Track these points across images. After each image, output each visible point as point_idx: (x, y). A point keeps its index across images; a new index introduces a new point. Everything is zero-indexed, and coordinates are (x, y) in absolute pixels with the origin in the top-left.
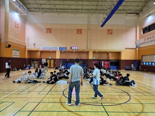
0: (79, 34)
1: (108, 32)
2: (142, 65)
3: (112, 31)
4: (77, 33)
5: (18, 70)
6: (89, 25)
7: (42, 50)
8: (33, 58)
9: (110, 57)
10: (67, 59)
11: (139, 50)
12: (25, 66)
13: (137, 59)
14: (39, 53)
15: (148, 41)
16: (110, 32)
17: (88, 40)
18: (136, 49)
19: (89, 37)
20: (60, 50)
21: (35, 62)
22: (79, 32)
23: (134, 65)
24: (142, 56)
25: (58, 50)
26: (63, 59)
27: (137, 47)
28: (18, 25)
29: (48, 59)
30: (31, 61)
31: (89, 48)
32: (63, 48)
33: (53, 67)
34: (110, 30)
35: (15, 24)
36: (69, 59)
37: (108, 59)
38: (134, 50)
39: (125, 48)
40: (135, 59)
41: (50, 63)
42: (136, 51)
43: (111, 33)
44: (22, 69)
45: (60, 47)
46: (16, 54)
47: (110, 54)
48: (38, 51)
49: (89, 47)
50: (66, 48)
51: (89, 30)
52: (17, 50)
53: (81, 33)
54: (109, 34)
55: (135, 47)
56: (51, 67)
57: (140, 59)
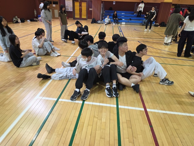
5: (23, 21)
10: (112, 2)
12: (35, 14)
21: (54, 5)
26: (104, 1)
29: (77, 1)
33: (85, 17)
36: (116, 2)
41: (81, 10)
44: (32, 20)
56: (83, 17)
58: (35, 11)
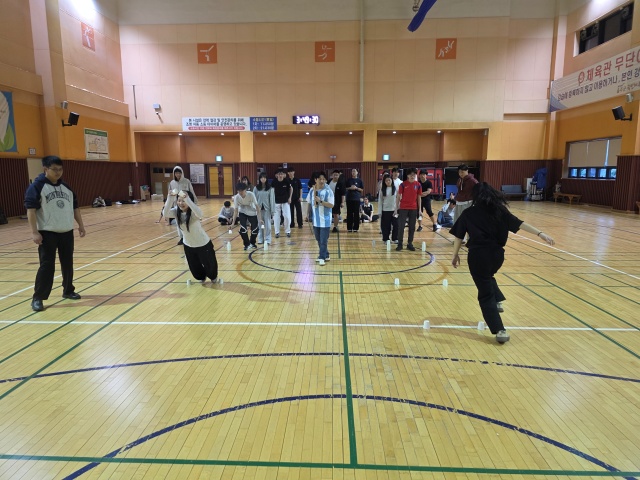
0: (326, 60)
1: (438, 52)
2: (564, 180)
3: (455, 46)
4: (318, 59)
5: (109, 204)
6: (362, 23)
7: (186, 129)
8: (157, 163)
9: (445, 151)
10: (281, 165)
11: (558, 123)
12: (130, 191)
13: (549, 157)
14: (178, 143)
15: (588, 83)
16: (447, 50)
17: (358, 84)
18: (546, 116)
19: (362, 75)
20: (251, 128)
21: (167, 175)
22: (325, 55)
23: (534, 180)
24: (568, 144)
25: (248, 128)
26: (266, 164)
27: (551, 109)
28: (91, 35)
29: (213, 165)
30: (152, 171)
31: (361, 120)
32: (265, 122)
33: (231, 193)
34: (446, 40)
35: (83, 31)
36: (288, 164)
37: (438, 160)
38: (540, 122)
39: (505, 115)
40: (542, 158)
41: (221, 181)
42: (547, 125)
43: (452, 55)
44: (125, 202)
45: (251, 119)
46: (96, 149)
47: (446, 140)
48: (171, 135)
49: (362, 112)
50: (275, 118)
51: (362, 42)
52: (99, 134)
53: (331, 58)
54: (441, 58)
55: (543, 110)
56: (226, 193)
57: (561, 155)
58: (130, 187)
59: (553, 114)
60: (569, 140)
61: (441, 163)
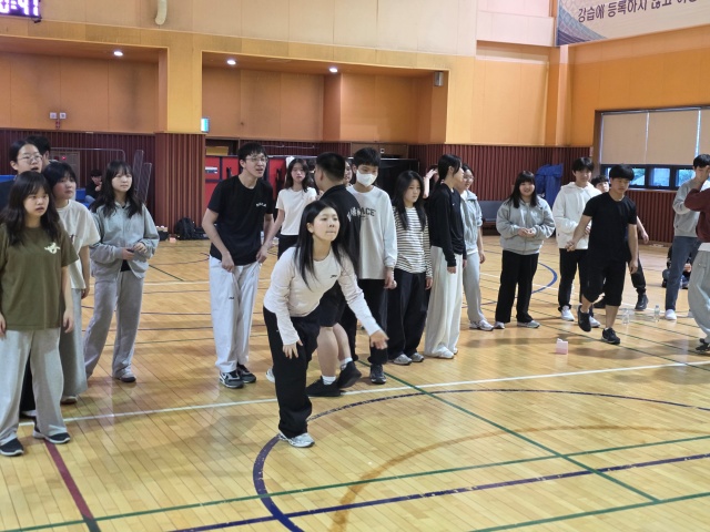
9: (342, 119)
11: (573, 68)
13: (558, 142)
18: (548, 52)
24: (599, 114)
27: (561, 38)
37: (320, 138)
38: (537, 64)
39: (481, 44)
40: (542, 143)
42: (551, 72)
47: (344, 92)
55: (546, 40)
57: (584, 138)
59: (565, 48)
60: (602, 106)
61: (336, 145)
